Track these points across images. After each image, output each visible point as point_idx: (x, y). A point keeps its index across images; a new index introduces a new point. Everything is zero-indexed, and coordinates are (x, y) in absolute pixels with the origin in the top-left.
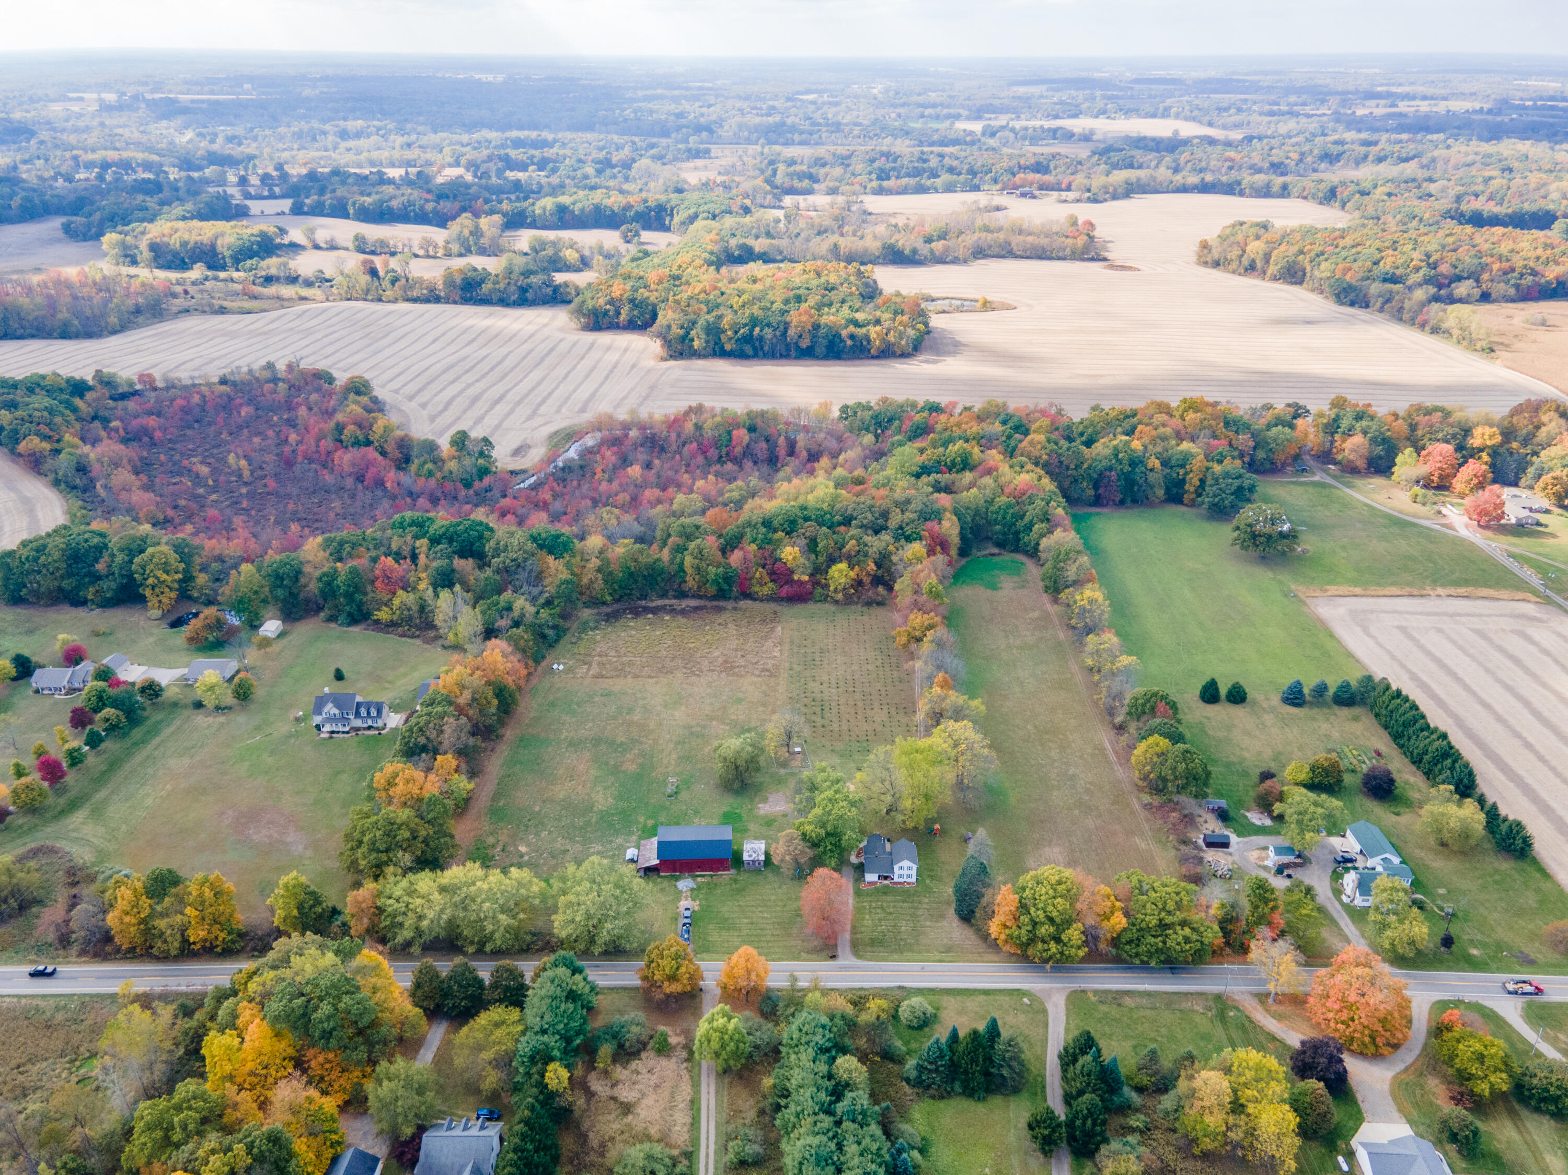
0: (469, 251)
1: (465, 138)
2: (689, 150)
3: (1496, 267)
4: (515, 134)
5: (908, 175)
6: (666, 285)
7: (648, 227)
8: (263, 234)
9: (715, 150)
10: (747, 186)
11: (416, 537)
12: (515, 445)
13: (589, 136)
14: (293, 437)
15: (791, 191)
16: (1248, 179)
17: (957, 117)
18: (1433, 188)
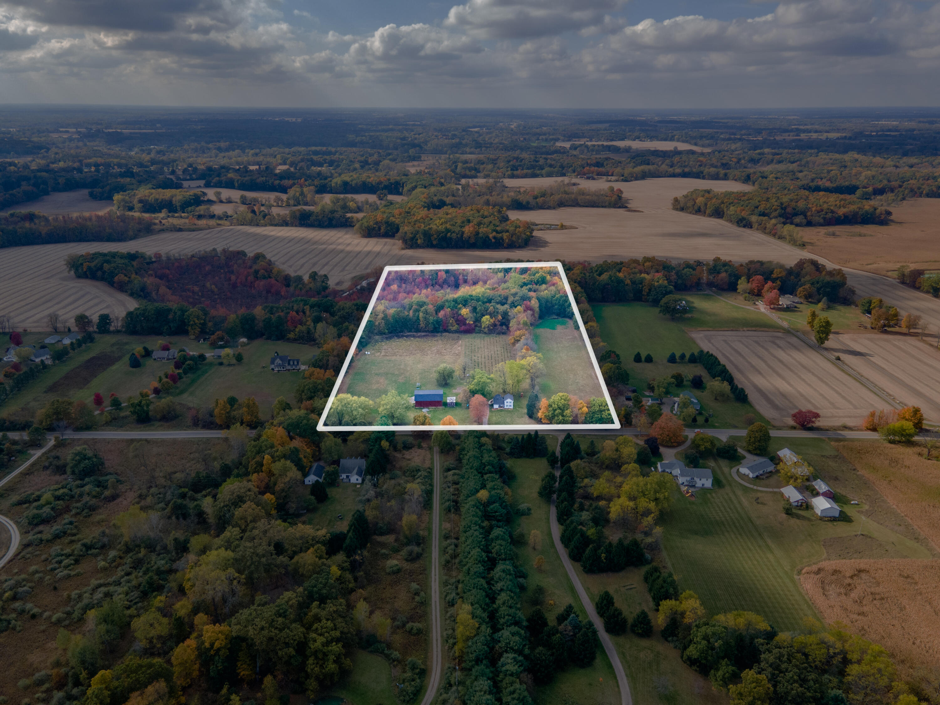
0: (299, 204)
1: (287, 150)
2: (410, 156)
3: (814, 209)
4: (314, 148)
5: (528, 169)
6: (403, 215)
7: (391, 193)
8: (195, 195)
9: (423, 157)
10: (441, 173)
11: (305, 305)
12: (337, 281)
13: (354, 149)
14: (233, 277)
15: (465, 176)
16: (706, 170)
17: (557, 140)
18: (800, 175)
